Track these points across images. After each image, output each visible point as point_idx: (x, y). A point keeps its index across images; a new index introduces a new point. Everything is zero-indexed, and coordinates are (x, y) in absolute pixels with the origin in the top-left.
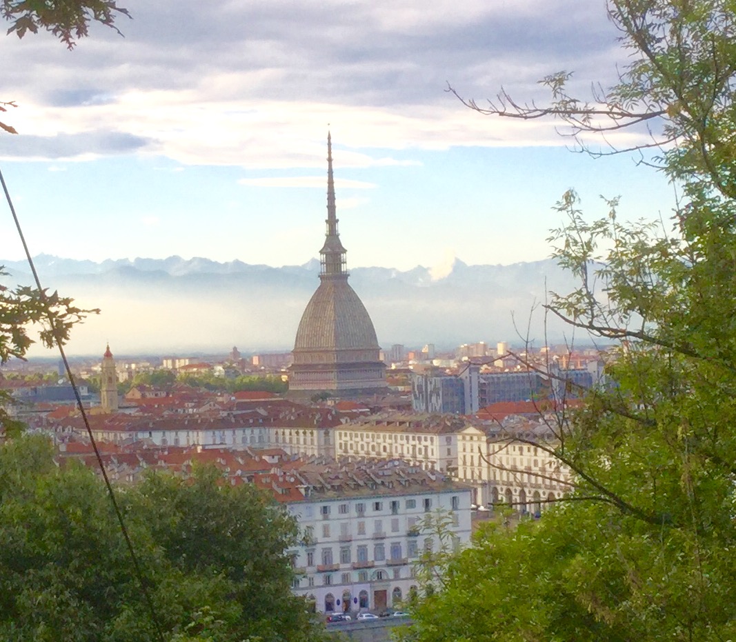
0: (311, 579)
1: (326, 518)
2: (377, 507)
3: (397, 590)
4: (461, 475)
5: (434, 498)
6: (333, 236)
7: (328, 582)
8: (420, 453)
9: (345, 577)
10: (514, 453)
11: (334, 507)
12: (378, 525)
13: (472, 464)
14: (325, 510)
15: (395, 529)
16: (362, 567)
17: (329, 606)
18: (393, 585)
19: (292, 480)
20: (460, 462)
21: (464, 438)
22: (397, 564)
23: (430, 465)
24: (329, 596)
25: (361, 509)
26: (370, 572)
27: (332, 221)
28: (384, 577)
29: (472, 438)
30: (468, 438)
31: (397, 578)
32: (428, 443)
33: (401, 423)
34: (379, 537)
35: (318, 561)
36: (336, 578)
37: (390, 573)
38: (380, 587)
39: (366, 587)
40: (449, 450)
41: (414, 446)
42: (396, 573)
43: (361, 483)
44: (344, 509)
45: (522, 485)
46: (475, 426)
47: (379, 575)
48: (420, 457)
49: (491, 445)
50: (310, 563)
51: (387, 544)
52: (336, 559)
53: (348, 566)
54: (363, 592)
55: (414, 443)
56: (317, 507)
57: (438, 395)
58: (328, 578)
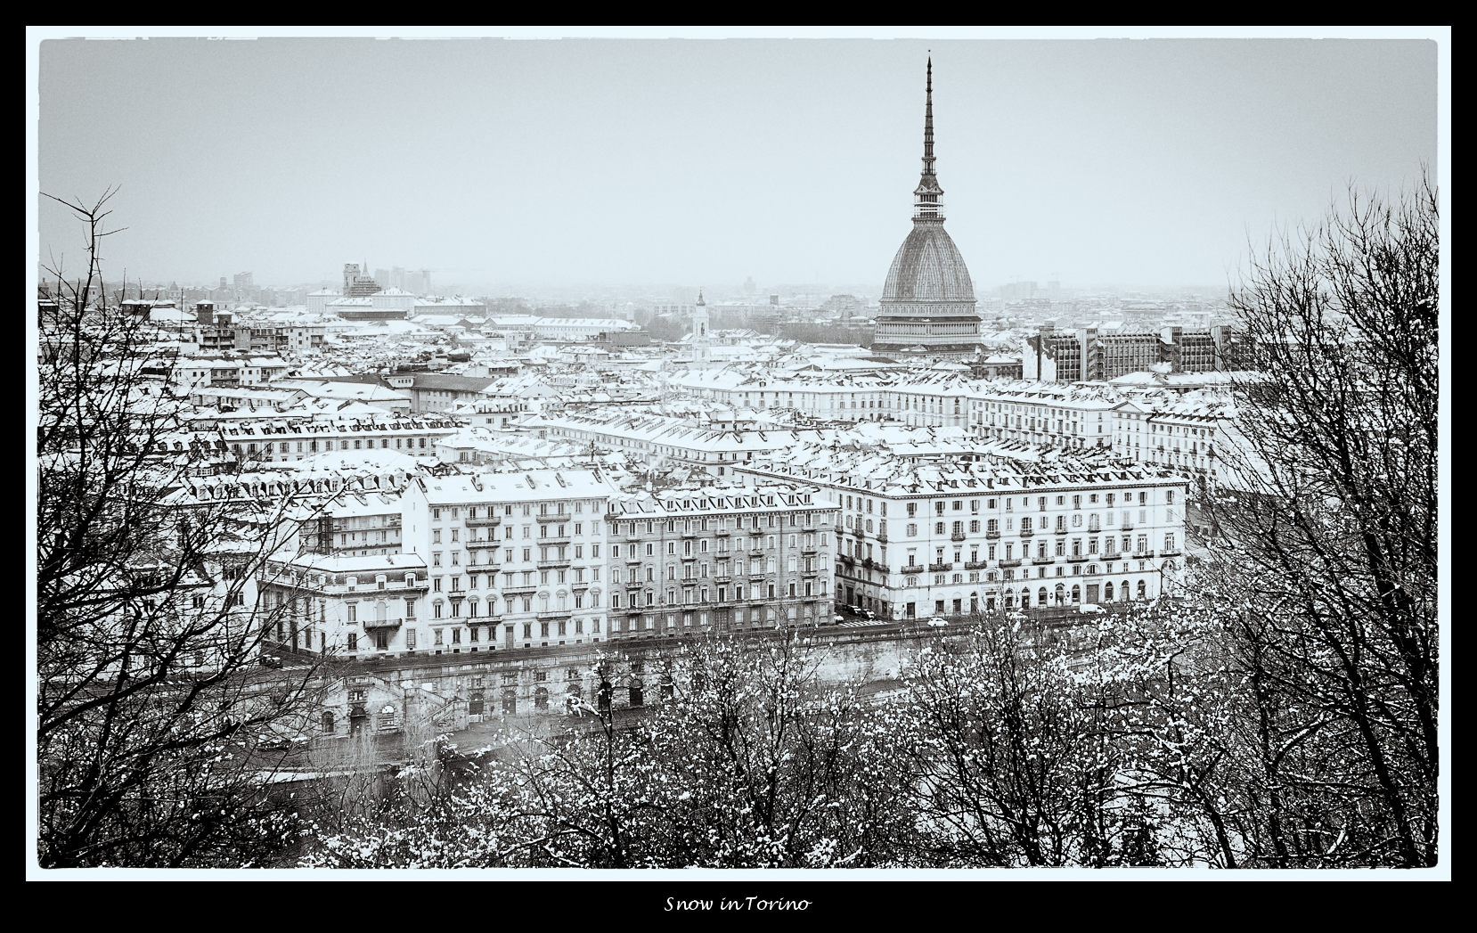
0: (1026, 572)
1: (1043, 509)
2: (1093, 499)
3: (1109, 584)
5: (1150, 492)
6: (929, 177)
7: (1042, 574)
8: (1068, 429)
9: (1060, 570)
10: (1177, 434)
11: (1051, 499)
13: (1128, 444)
15: (1110, 522)
16: (1076, 561)
17: (1042, 598)
18: (1106, 579)
21: (1120, 416)
22: (1109, 559)
24: (1043, 589)
25: (1077, 502)
26: (1084, 566)
27: (929, 158)
28: (1097, 571)
29: (1129, 417)
30: (1125, 416)
31: (1109, 572)
34: (1094, 531)
35: (1034, 552)
36: (1051, 571)
37: (1102, 567)
38: (1093, 581)
39: (1079, 581)
40: (1100, 427)
41: (1061, 421)
42: (1109, 566)
47: (1092, 569)
48: (1067, 433)
50: (1026, 556)
51: (1101, 538)
52: (1051, 552)
53: (1063, 558)
54: (1076, 587)
55: (1060, 417)
58: (1042, 571)
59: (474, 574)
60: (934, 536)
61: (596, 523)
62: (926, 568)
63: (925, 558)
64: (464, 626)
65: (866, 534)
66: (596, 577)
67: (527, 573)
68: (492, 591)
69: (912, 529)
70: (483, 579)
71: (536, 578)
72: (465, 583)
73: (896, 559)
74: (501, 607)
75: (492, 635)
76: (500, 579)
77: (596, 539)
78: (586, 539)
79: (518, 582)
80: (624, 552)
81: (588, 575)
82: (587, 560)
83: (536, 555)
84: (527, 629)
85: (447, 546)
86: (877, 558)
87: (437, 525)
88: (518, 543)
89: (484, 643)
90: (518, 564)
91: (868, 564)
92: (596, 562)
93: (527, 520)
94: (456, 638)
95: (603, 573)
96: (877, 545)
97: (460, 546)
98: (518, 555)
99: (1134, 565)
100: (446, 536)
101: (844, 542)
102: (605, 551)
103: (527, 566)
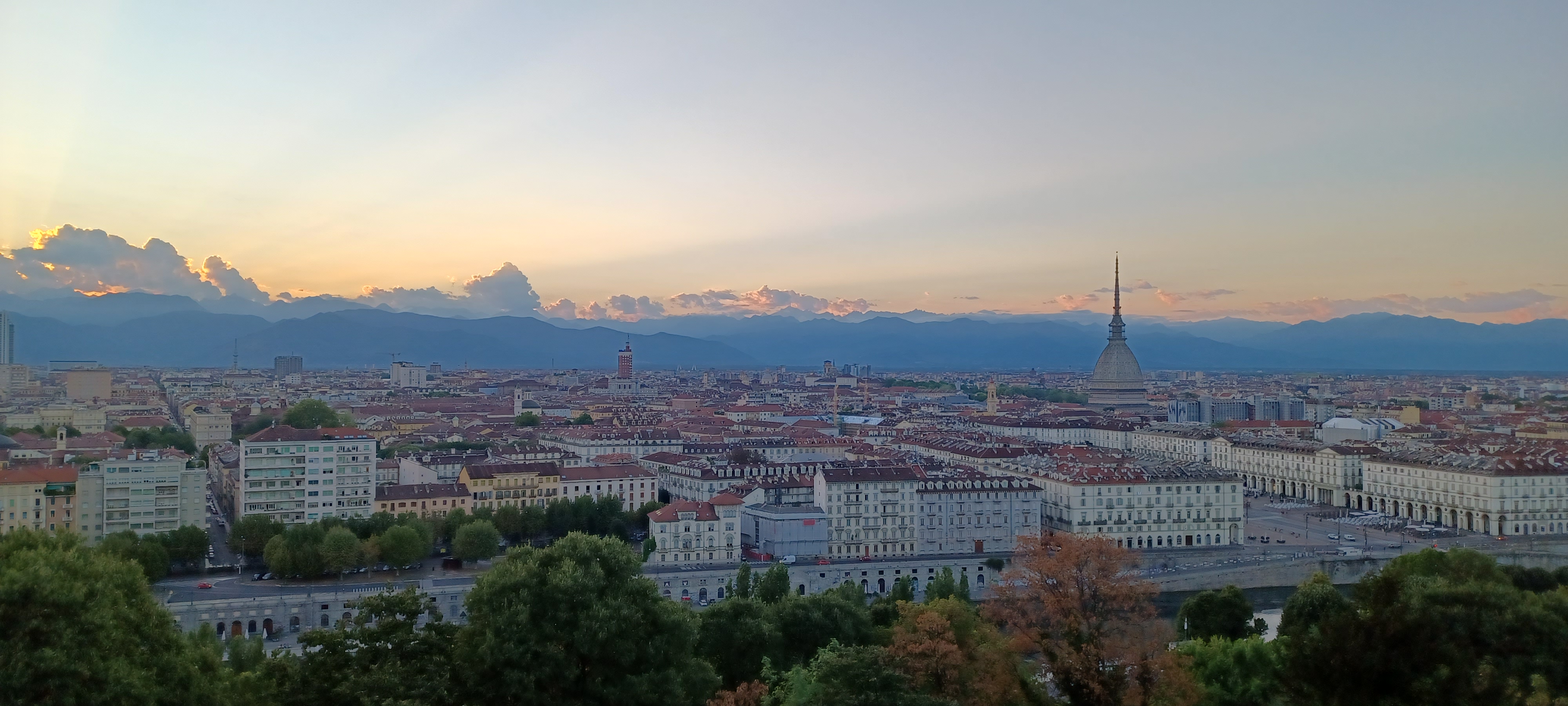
0: (1150, 527)
2: (1188, 488)
3: (1199, 536)
4: (1213, 465)
5: (1220, 484)
6: (1117, 316)
8: (1187, 450)
9: (1169, 527)
10: (1248, 454)
11: (1164, 487)
12: (1189, 498)
13: (1221, 459)
14: (1158, 490)
15: (1198, 502)
16: (1179, 521)
17: (1160, 543)
18: (1197, 533)
19: (1139, 471)
20: (1213, 457)
21: (1216, 443)
22: (1199, 522)
23: (1193, 457)
24: (1160, 537)
25: (1179, 490)
26: (1183, 525)
27: (1117, 307)
28: (1191, 528)
29: (1223, 444)
30: (1220, 444)
31: (1198, 529)
32: (1192, 444)
33: (1174, 432)
34: (1189, 505)
35: (1154, 516)
36: (1164, 527)
37: (1194, 526)
38: (1189, 533)
39: (1181, 533)
40: (1205, 450)
41: (1183, 446)
42: (1199, 525)
43: (1179, 475)
44: (1169, 489)
45: (1254, 473)
46: (1223, 437)
47: (1189, 527)
48: (1186, 452)
49: (1233, 448)
50: (1150, 518)
51: (1194, 510)
52: (1164, 516)
53: (1171, 521)
54: (1179, 536)
55: (1183, 444)
56: (1153, 487)
57: (1185, 412)
58: (1159, 527)
59: (848, 518)
60: (1096, 507)
61: (911, 494)
62: (1092, 523)
63: (1091, 517)
64: (843, 544)
65: (1059, 504)
66: (912, 522)
67: (876, 518)
68: (858, 527)
69: (1083, 503)
70: (853, 521)
71: (880, 521)
72: (844, 522)
73: (1076, 518)
74: (862, 535)
75: (858, 550)
76: (862, 522)
77: (912, 502)
78: (907, 502)
79: (871, 523)
80: (927, 509)
81: (907, 521)
82: (907, 513)
83: (880, 509)
84: (876, 548)
85: (835, 503)
86: (1065, 517)
87: (830, 492)
88: (871, 502)
89: (853, 553)
90: (871, 514)
91: (1060, 520)
92: (912, 514)
93: (876, 491)
94: (839, 551)
95: (916, 520)
96: (1065, 510)
97: (841, 503)
98: (871, 509)
99: (1213, 525)
100: (835, 498)
101: (1048, 508)
102: (917, 508)
103: (876, 515)
